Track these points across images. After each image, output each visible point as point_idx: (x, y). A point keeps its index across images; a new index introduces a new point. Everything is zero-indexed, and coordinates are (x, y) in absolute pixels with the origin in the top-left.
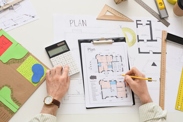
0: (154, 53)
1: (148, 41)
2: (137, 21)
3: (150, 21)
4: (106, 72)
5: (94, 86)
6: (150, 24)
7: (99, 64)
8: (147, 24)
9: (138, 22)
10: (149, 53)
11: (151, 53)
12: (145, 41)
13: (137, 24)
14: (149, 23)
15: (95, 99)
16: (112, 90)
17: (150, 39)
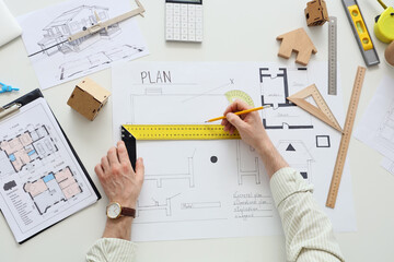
0: (290, 127)
1: (280, 105)
2: (261, 69)
3: (285, 70)
4: (29, 166)
5: (17, 200)
6: (285, 75)
7: (11, 158)
8: (279, 75)
9: (263, 72)
10: (282, 127)
11: (286, 127)
12: (276, 106)
13: (262, 76)
14: (282, 72)
15: (28, 222)
16: (52, 192)
17: (284, 102)
